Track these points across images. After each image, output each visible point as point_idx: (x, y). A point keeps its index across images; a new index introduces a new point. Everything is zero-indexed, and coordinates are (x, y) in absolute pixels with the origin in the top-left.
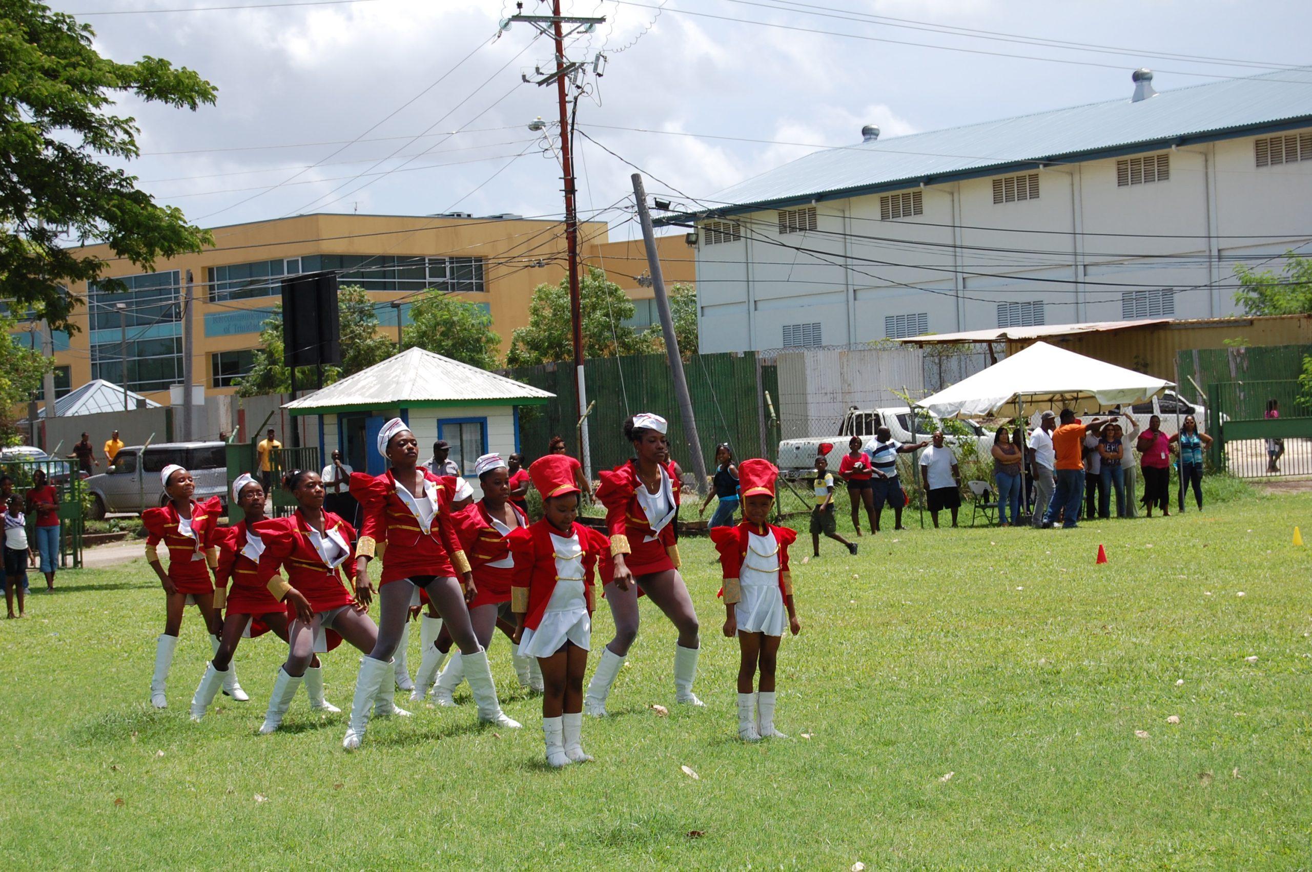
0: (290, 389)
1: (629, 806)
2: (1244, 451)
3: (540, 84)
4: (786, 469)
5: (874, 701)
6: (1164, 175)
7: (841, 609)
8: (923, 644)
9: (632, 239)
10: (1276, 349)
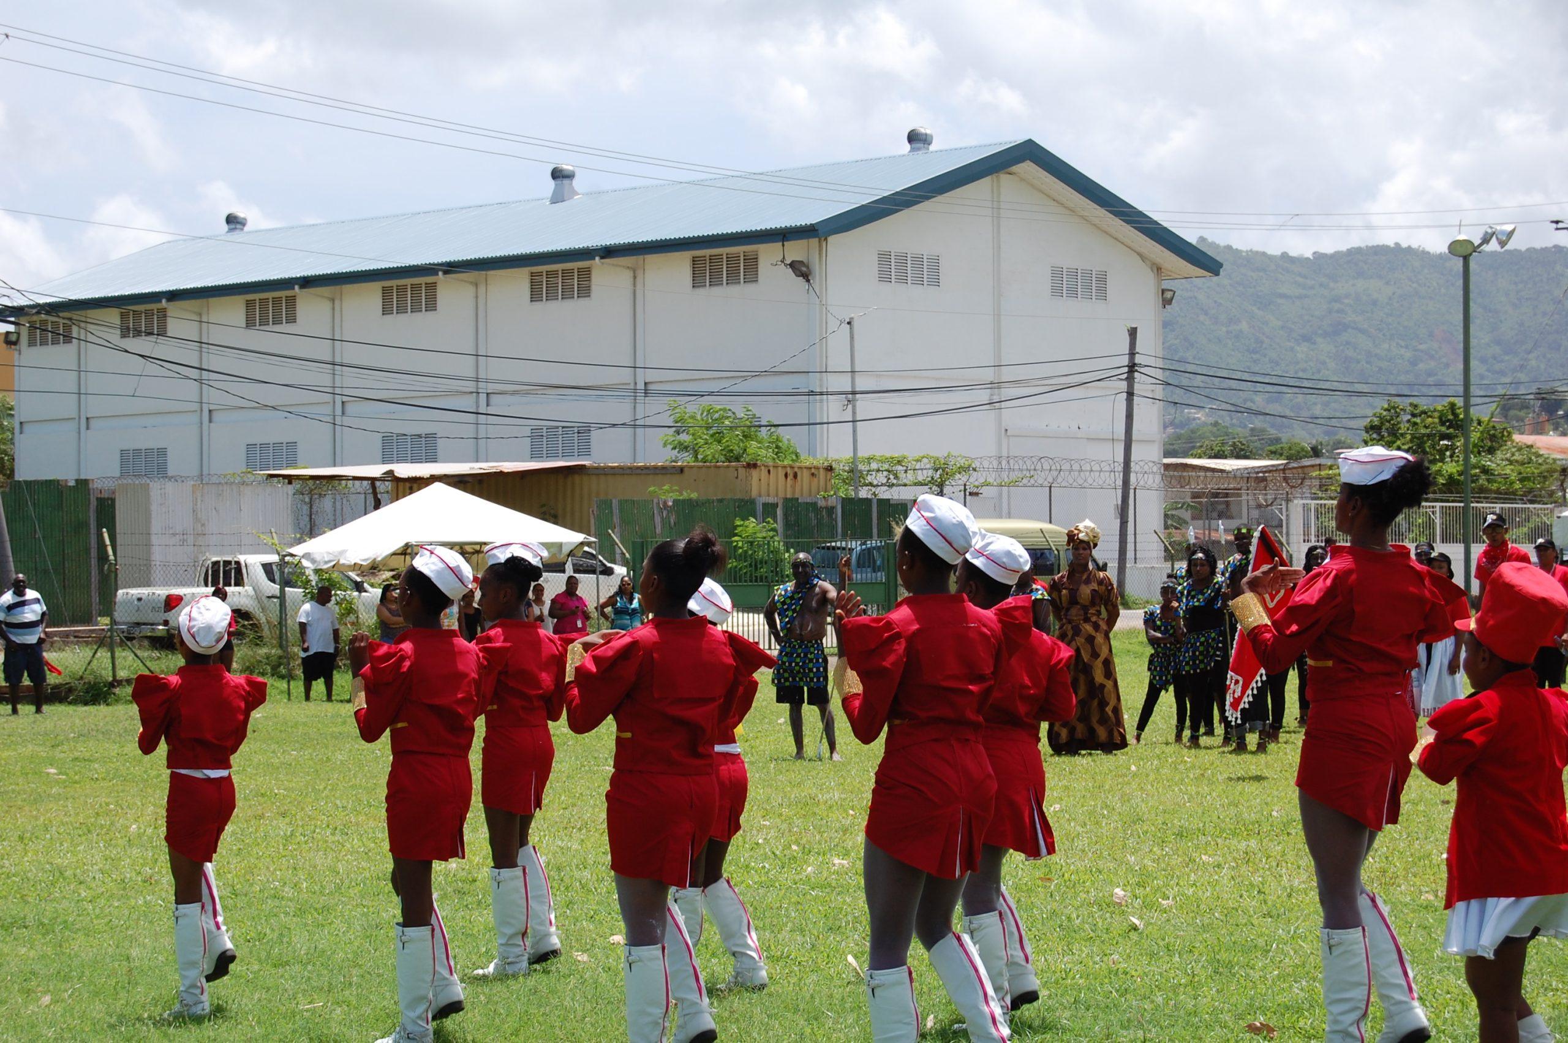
4: (125, 624)
6: (585, 291)
10: (709, 502)
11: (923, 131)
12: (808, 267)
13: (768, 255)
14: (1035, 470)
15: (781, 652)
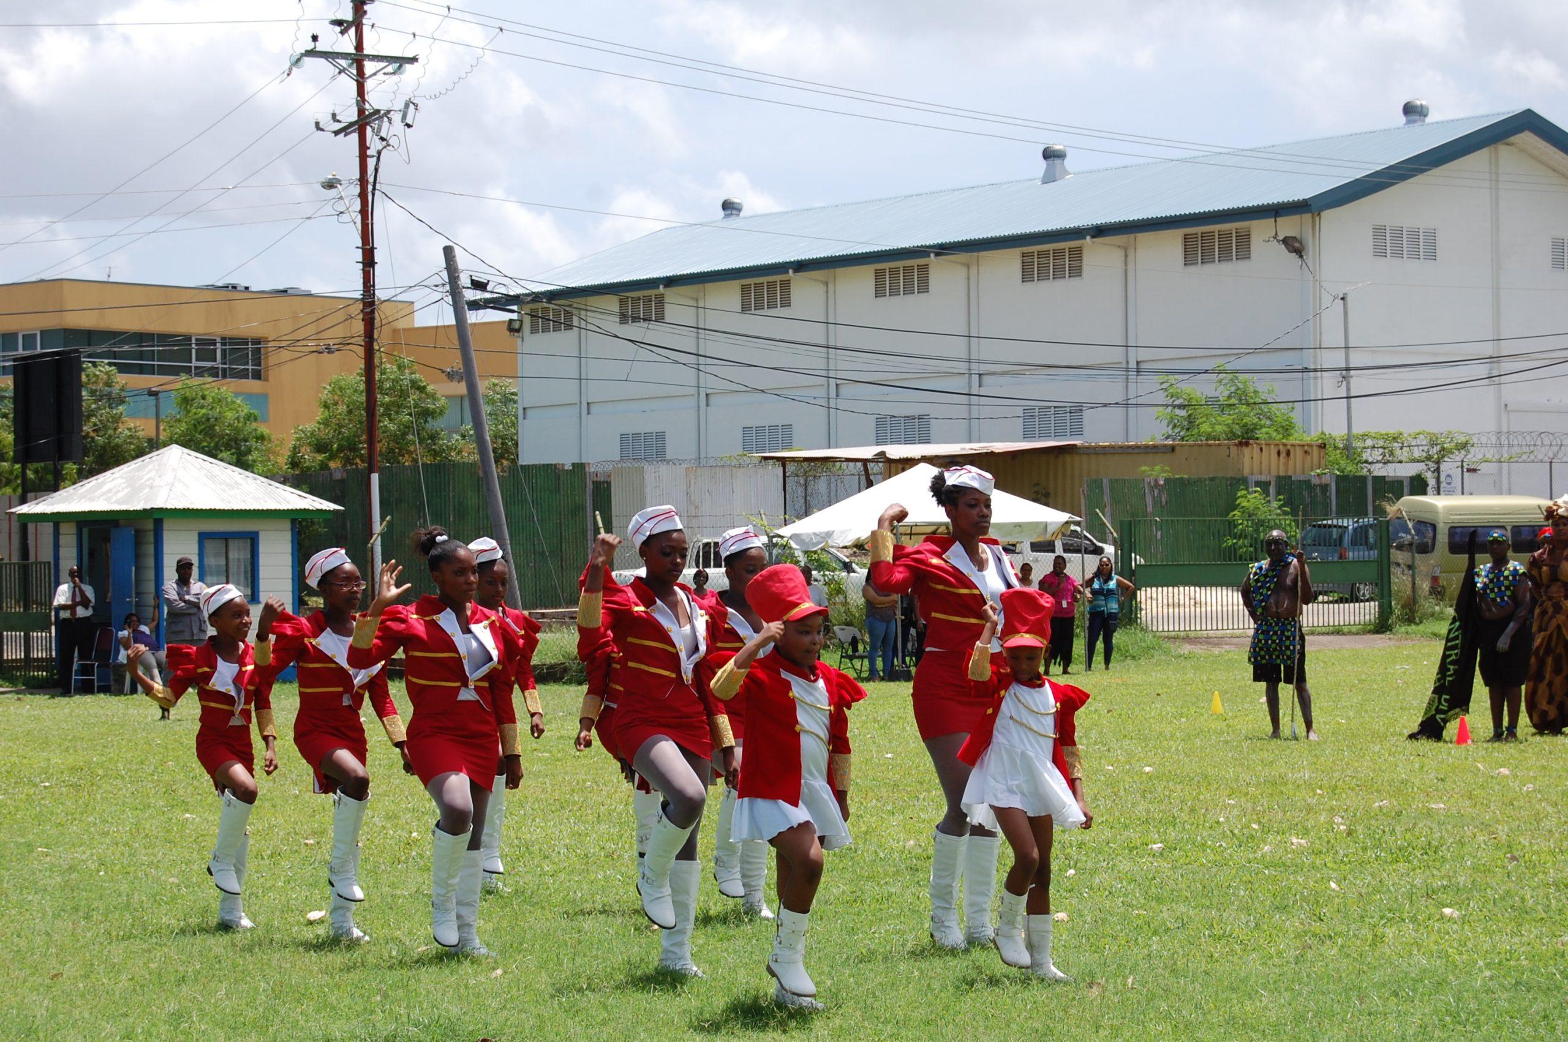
0: (20, 490)
1: (408, 1007)
2: (1160, 601)
3: (336, 133)
6: (1076, 271)
9: (440, 324)
10: (1200, 481)
11: (1418, 103)
12: (1301, 243)
13: (1261, 231)
14: (1535, 445)
15: (1257, 630)
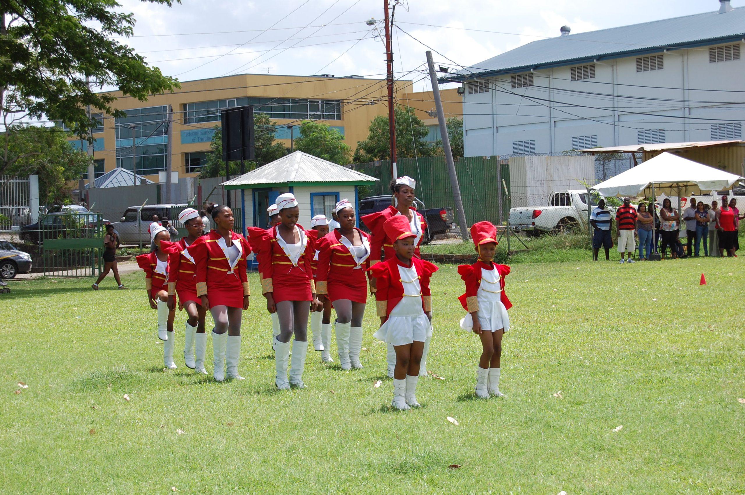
0: (227, 174)
4: (514, 224)
5: (569, 373)
6: (737, 56)
7: (547, 311)
8: (598, 335)
9: (425, 90)
